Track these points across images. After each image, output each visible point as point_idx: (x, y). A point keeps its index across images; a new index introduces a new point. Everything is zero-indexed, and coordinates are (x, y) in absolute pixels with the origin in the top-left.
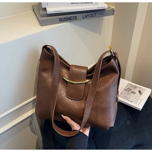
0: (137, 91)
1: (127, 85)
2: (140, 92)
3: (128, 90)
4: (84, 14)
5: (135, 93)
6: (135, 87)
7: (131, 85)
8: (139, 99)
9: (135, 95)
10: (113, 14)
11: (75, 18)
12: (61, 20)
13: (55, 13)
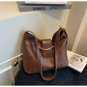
0: (79, 59)
1: (73, 55)
2: (81, 60)
3: (73, 58)
4: (51, 7)
5: (78, 61)
6: (78, 57)
7: (76, 55)
8: (80, 65)
9: (78, 62)
10: (70, 9)
11: (44, 9)
12: (34, 9)
13: (31, 3)
